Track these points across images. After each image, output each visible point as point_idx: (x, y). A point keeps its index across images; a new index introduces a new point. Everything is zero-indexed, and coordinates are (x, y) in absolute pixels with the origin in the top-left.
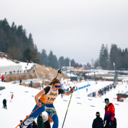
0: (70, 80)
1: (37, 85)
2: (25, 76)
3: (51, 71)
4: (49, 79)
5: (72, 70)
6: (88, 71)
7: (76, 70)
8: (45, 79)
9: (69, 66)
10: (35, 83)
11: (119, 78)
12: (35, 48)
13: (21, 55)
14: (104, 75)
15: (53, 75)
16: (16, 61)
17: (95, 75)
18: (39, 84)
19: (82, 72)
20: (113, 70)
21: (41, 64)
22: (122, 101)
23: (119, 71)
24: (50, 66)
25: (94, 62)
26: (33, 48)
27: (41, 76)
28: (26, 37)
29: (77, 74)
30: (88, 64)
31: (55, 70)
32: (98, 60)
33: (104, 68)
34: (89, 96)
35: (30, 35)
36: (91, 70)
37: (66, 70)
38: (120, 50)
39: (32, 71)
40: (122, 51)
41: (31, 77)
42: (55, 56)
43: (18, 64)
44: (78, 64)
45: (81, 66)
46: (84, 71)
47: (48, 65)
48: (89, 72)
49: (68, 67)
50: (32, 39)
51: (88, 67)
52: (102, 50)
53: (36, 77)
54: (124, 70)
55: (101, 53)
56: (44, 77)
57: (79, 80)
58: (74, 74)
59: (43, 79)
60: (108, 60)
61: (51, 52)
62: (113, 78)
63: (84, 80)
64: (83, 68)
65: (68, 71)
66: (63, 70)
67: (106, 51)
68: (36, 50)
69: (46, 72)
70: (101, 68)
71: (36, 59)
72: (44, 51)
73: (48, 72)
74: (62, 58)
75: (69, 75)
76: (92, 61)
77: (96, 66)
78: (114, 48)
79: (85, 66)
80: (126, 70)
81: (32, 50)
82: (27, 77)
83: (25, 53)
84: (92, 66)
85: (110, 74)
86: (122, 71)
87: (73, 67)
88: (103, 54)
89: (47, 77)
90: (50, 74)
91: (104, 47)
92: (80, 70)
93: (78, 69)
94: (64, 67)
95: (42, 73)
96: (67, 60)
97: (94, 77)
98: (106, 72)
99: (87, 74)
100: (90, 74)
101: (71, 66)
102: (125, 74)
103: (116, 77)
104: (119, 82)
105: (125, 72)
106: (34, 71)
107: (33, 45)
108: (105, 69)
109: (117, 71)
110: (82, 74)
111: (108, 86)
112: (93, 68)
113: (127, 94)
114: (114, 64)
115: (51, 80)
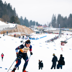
0: (35, 33)
2: (12, 31)
3: (25, 28)
5: (37, 28)
8: (22, 32)
9: (35, 25)
10: (17, 35)
11: (62, 32)
12: (17, 16)
13: (9, 19)
14: (54, 31)
15: (27, 30)
16: (7, 23)
17: (49, 31)
18: (19, 35)
21: (20, 24)
22: (64, 45)
23: (62, 29)
25: (48, 24)
26: (16, 15)
28: (12, 10)
29: (39, 30)
30: (45, 24)
31: (27, 28)
32: (51, 22)
34: (46, 42)
35: (14, 8)
36: (47, 28)
37: (33, 27)
38: (63, 17)
40: (64, 18)
41: (15, 31)
42: (27, 20)
43: (8, 24)
44: (40, 24)
45: (41, 25)
46: (43, 28)
47: (24, 25)
48: (46, 29)
49: (34, 26)
50: (15, 11)
51: (45, 26)
52: (53, 17)
53: (17, 31)
56: (22, 31)
57: (40, 33)
58: (38, 30)
59: (21, 32)
60: (56, 22)
61: (26, 18)
62: (59, 32)
63: (43, 33)
65: (35, 28)
66: (32, 27)
67: (55, 18)
68: (17, 17)
69: (23, 29)
70: (52, 26)
72: (21, 17)
74: (31, 21)
75: (35, 30)
76: (48, 23)
77: (49, 26)
78: (59, 16)
80: (66, 28)
81: (15, 17)
82: (13, 31)
83: (12, 18)
84: (47, 26)
85: (57, 30)
86: (64, 29)
87: (37, 26)
88: (53, 19)
89: (23, 31)
90: (25, 30)
91: (54, 15)
93: (40, 27)
94: (32, 26)
95: (21, 29)
96: (34, 22)
98: (55, 29)
99: (45, 30)
101: (36, 25)
102: (65, 30)
103: (60, 32)
105: (65, 29)
106: (17, 28)
107: (16, 14)
109: (61, 29)
110: (42, 30)
112: (48, 27)
113: (66, 41)
114: (60, 25)
115: (25, 33)
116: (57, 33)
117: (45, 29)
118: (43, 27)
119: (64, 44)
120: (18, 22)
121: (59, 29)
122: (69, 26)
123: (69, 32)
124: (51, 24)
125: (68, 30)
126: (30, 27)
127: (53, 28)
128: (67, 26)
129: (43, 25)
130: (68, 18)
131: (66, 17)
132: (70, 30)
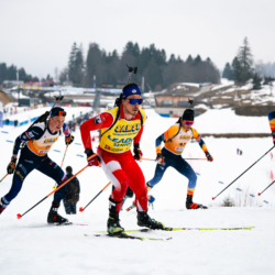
0: (17, 104)
5: (21, 87)
6: (49, 88)
7: (28, 87)
9: (15, 79)
11: (102, 101)
14: (76, 97)
19: (37, 91)
20: (92, 87)
23: (103, 90)
25: (59, 74)
29: (30, 95)
30: (48, 76)
32: (66, 70)
33: (77, 83)
36: (55, 87)
37: (10, 86)
38: (105, 53)
40: (107, 55)
44: (30, 76)
45: (36, 80)
46: (41, 88)
48: (50, 91)
49: (14, 82)
51: (49, 82)
52: (73, 53)
54: (110, 88)
55: (72, 58)
57: (32, 105)
58: (24, 94)
60: (83, 70)
62: (91, 101)
63: (42, 105)
64: (40, 83)
65: (14, 88)
66: (4, 86)
67: (79, 54)
70: (71, 83)
74: (3, 66)
75: (16, 95)
77: (62, 80)
78: (94, 49)
79: (43, 80)
80: (115, 87)
84: (55, 81)
85: (87, 94)
86: (107, 90)
87: (22, 82)
88: (75, 59)
91: (77, 47)
92: (35, 87)
93: (31, 85)
94: (6, 82)
96: (13, 69)
98: (79, 91)
99: (47, 95)
100: (52, 95)
101: (20, 79)
103: (97, 99)
105: (112, 91)
108: (78, 87)
109: (99, 89)
110: (37, 95)
112: (56, 84)
116: (88, 105)
117: (46, 92)
118: (43, 86)
121: (93, 90)
124: (67, 76)
127: (74, 86)
128: (119, 81)
129: (40, 79)
131: (115, 52)
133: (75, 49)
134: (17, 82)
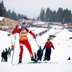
1: (5, 29)
3: (13, 21)
4: (12, 26)
6: (34, 22)
7: (27, 21)
8: (10, 26)
11: (51, 26)
12: (5, 9)
14: (42, 25)
15: (14, 24)
17: (37, 24)
18: (7, 29)
19: (30, 23)
21: (8, 18)
23: (51, 23)
24: (13, 19)
25: (37, 17)
26: (4, 9)
27: (8, 24)
29: (28, 24)
30: (34, 18)
31: (15, 21)
32: (39, 16)
35: (2, 2)
36: (36, 22)
37: (21, 21)
38: (52, 11)
39: (3, 22)
40: (52, 12)
41: (2, 25)
44: (28, 18)
45: (30, 19)
46: (31, 22)
47: (11, 18)
49: (23, 20)
50: (3, 4)
51: (34, 20)
52: (41, 11)
53: (5, 25)
54: (53, 22)
55: (41, 12)
56: (10, 25)
57: (28, 27)
59: (9, 26)
60: (45, 16)
61: (14, 11)
62: (47, 26)
63: (31, 27)
64: (31, 20)
66: (20, 21)
67: (44, 11)
68: (5, 10)
69: (10, 22)
70: (41, 20)
71: (5, 15)
72: (9, 11)
73: (12, 22)
74: (19, 15)
76: (36, 17)
77: (38, 19)
78: (48, 10)
79: (32, 19)
80: (55, 22)
81: (3, 10)
84: (36, 20)
85: (46, 24)
86: (52, 23)
88: (42, 13)
89: (11, 25)
90: (13, 23)
91: (43, 9)
92: (29, 21)
93: (28, 21)
94: (20, 20)
95: (8, 23)
97: (37, 26)
98: (44, 23)
99: (33, 24)
100: (35, 24)
102: (54, 24)
103: (49, 26)
104: (50, 29)
105: (54, 23)
106: (4, 21)
107: (4, 7)
109: (50, 23)
110: (30, 24)
111: (45, 31)
112: (36, 21)
113: (55, 35)
114: (48, 19)
115: (13, 27)
117: (33, 23)
118: (32, 21)
119: (53, 38)
120: (6, 15)
121: (48, 23)
122: (58, 20)
123: (58, 26)
124: (40, 18)
125: (57, 24)
126: (18, 21)
127: (42, 21)
128: (56, 20)
129: (31, 19)
130: (57, 12)
131: (55, 11)
132: (59, 24)
133: (42, 9)
134: (24, 20)
